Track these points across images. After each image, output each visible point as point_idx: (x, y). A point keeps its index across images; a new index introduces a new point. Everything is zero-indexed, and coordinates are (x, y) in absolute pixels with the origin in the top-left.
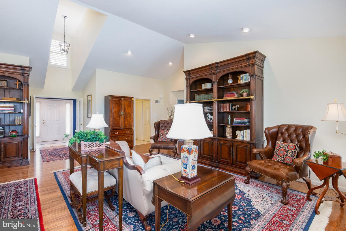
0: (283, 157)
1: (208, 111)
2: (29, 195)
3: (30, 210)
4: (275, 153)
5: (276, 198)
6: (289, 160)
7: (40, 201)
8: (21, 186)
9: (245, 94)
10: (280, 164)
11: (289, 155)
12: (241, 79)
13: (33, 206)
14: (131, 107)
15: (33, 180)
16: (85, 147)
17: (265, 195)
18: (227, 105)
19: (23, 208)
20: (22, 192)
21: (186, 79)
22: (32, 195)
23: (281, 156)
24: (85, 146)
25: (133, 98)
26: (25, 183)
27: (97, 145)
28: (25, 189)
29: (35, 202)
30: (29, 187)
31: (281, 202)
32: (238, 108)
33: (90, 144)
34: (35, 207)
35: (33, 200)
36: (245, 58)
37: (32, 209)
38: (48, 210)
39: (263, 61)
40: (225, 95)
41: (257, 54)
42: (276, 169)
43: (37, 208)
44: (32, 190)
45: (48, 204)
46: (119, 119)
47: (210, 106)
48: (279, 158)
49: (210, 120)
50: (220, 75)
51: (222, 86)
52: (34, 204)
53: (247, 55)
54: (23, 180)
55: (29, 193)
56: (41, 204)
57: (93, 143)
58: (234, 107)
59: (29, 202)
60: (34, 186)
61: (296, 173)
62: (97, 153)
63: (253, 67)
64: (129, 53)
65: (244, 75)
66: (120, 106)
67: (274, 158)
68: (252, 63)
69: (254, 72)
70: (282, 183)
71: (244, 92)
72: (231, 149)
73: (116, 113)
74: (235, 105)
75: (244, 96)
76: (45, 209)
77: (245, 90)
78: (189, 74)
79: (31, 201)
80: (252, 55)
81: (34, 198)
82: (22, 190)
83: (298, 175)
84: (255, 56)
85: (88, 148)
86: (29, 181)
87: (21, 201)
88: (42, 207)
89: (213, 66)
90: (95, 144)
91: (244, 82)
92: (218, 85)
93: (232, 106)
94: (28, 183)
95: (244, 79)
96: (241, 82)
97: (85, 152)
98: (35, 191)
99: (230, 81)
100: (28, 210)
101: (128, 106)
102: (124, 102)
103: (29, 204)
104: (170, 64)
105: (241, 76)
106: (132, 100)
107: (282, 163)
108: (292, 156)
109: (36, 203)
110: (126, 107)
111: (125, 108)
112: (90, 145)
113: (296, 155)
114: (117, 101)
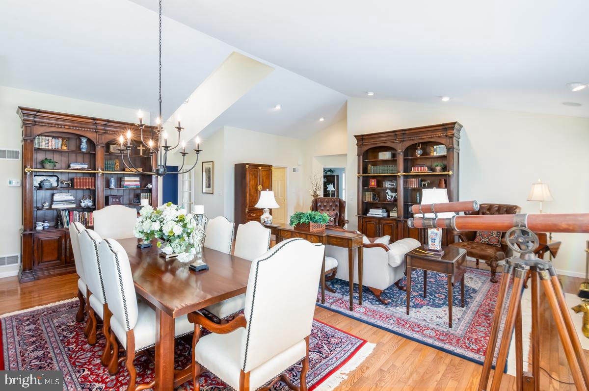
0: (488, 238)
1: (389, 186)
4: (478, 235)
5: (484, 279)
6: (494, 241)
9: (438, 168)
10: (485, 245)
11: (494, 236)
12: (434, 151)
14: (269, 179)
17: (472, 277)
18: (415, 180)
21: (357, 145)
23: (485, 238)
25: (271, 166)
31: (491, 281)
32: (428, 183)
36: (441, 128)
39: (459, 131)
40: (413, 169)
41: (456, 125)
42: (482, 250)
46: (256, 195)
47: (391, 181)
48: (483, 240)
49: (390, 197)
50: (408, 144)
51: (410, 158)
53: (443, 125)
58: (423, 183)
61: (503, 253)
63: (451, 139)
64: (278, 107)
65: (438, 146)
66: (257, 178)
67: (477, 240)
68: (449, 134)
69: (453, 145)
70: (491, 262)
71: (437, 166)
72: (423, 233)
73: (253, 187)
74: (425, 181)
75: (438, 171)
77: (439, 164)
78: (362, 139)
80: (450, 126)
83: (504, 255)
84: (454, 127)
89: (397, 133)
91: (438, 155)
92: (404, 156)
93: (422, 181)
95: (438, 151)
96: (435, 154)
99: (419, 152)
101: (266, 178)
102: (262, 173)
104: (322, 120)
105: (435, 147)
106: (270, 169)
107: (487, 244)
108: (497, 236)
110: (264, 178)
111: (263, 181)
113: (501, 235)
114: (254, 170)
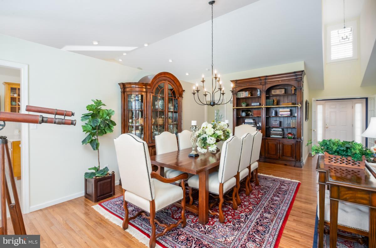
2: (287, 195)
3: (281, 208)
7: (293, 205)
8: (285, 184)
13: (285, 206)
15: (297, 184)
16: (330, 161)
19: (277, 203)
20: (284, 189)
22: (289, 196)
24: (329, 159)
26: (289, 183)
27: (349, 162)
28: (287, 188)
29: (288, 203)
30: (290, 188)
33: (337, 158)
34: (286, 208)
35: (288, 201)
37: (283, 208)
38: (295, 218)
43: (287, 209)
44: (291, 191)
45: (298, 212)
52: (286, 205)
54: (290, 180)
55: (288, 193)
56: (292, 209)
57: (343, 159)
59: (284, 201)
60: (295, 189)
62: (349, 174)
76: (293, 215)
79: (285, 201)
81: (289, 200)
82: (284, 188)
85: (335, 163)
86: (294, 182)
87: (279, 197)
88: (291, 211)
90: (347, 160)
94: (292, 184)
97: (329, 167)
98: (293, 194)
100: (280, 207)
103: (283, 203)
109: (289, 205)
112: (338, 160)
